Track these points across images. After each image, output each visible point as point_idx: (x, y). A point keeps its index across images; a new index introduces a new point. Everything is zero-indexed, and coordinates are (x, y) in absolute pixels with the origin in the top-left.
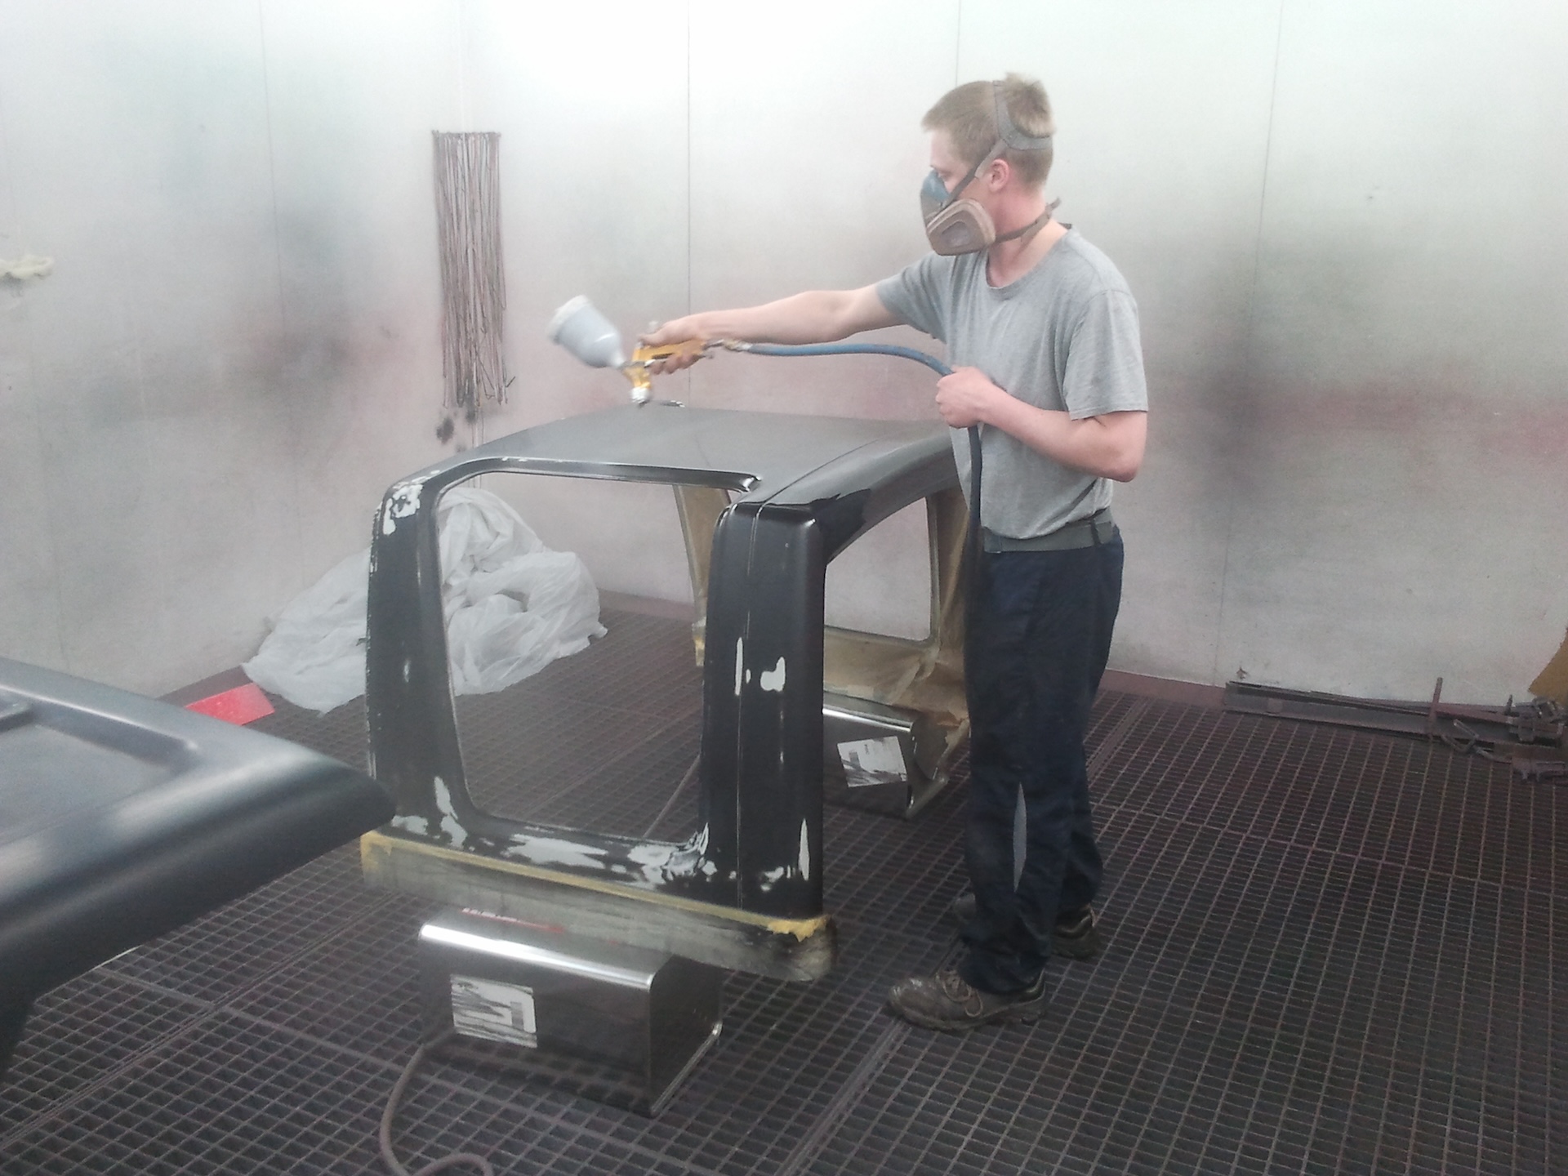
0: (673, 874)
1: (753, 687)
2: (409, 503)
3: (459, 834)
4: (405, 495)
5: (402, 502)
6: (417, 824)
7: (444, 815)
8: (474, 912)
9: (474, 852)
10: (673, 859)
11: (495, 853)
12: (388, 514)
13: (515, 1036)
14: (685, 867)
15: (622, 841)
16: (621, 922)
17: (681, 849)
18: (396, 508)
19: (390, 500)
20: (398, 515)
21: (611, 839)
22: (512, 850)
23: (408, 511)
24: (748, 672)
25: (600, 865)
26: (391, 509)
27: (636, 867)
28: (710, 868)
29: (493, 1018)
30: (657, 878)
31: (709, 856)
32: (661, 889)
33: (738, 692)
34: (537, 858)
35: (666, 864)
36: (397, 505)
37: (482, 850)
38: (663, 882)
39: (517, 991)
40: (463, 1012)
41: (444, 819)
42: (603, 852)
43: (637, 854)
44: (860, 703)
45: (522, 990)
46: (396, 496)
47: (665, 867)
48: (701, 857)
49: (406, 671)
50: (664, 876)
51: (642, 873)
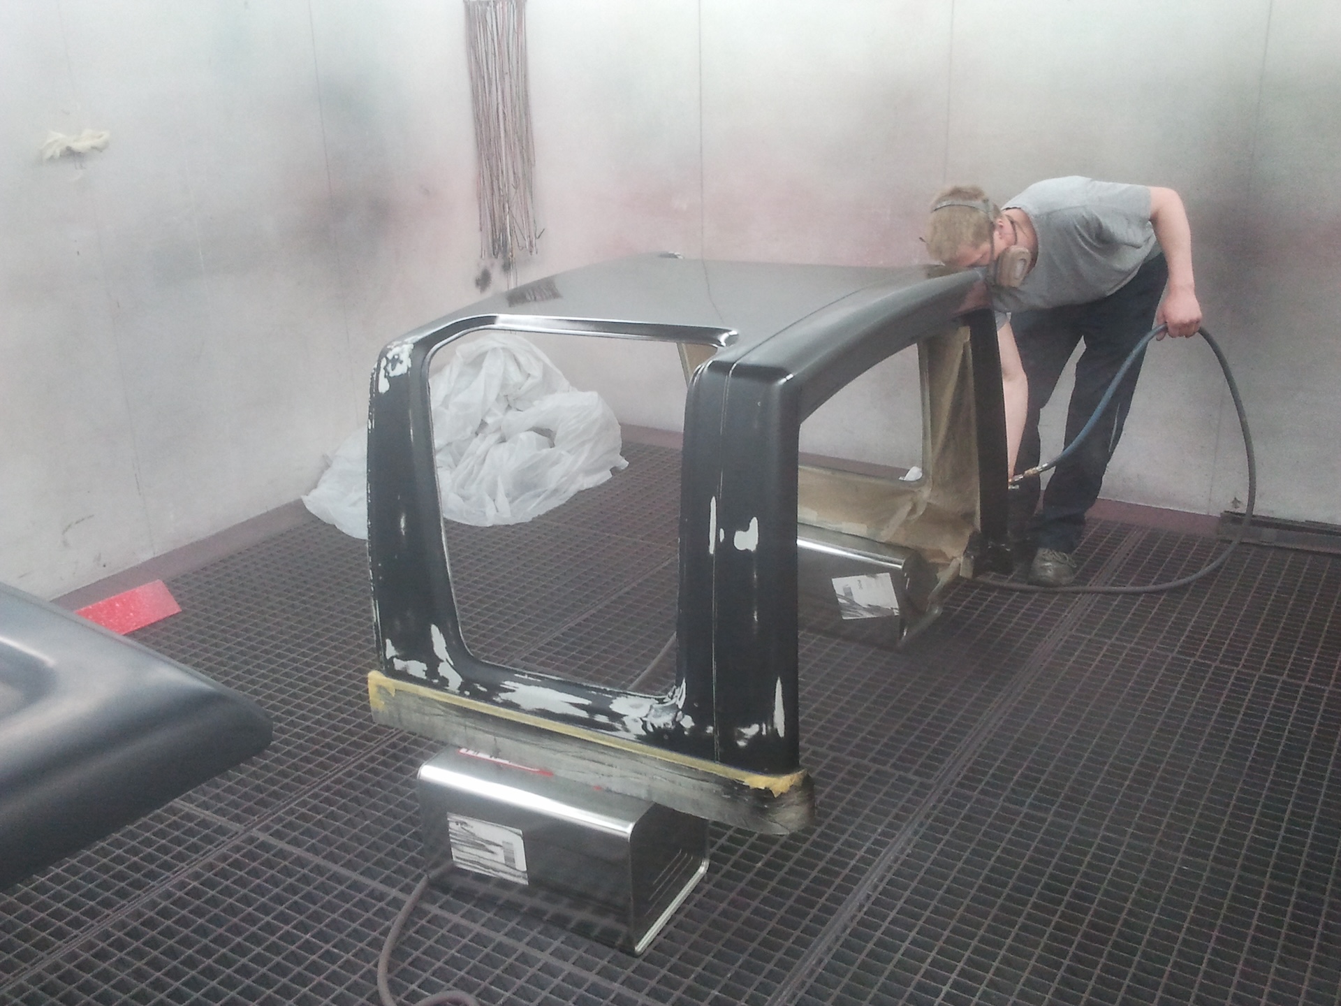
0: (653, 725)
1: (727, 546)
2: (401, 362)
3: (455, 680)
4: (398, 355)
5: (395, 361)
6: (417, 668)
7: (442, 661)
8: (471, 753)
9: (468, 697)
10: (653, 711)
11: (487, 698)
12: (382, 372)
13: (506, 873)
14: (664, 720)
15: (605, 691)
16: (604, 769)
17: (661, 701)
18: (389, 368)
19: (384, 359)
20: (392, 374)
21: (595, 689)
22: (504, 696)
23: (400, 370)
24: (722, 531)
25: (584, 714)
26: (385, 368)
27: (617, 717)
28: (687, 722)
29: (488, 855)
30: (638, 729)
31: (687, 710)
32: (640, 739)
33: (712, 550)
34: (525, 705)
35: (646, 716)
36: (390, 365)
37: (476, 695)
38: (644, 733)
39: (507, 832)
40: (461, 848)
41: (441, 664)
42: (587, 702)
43: (618, 705)
44: (857, 540)
45: (511, 831)
46: (390, 356)
47: (644, 719)
48: (679, 710)
49: (403, 525)
50: (644, 727)
51: (623, 723)
